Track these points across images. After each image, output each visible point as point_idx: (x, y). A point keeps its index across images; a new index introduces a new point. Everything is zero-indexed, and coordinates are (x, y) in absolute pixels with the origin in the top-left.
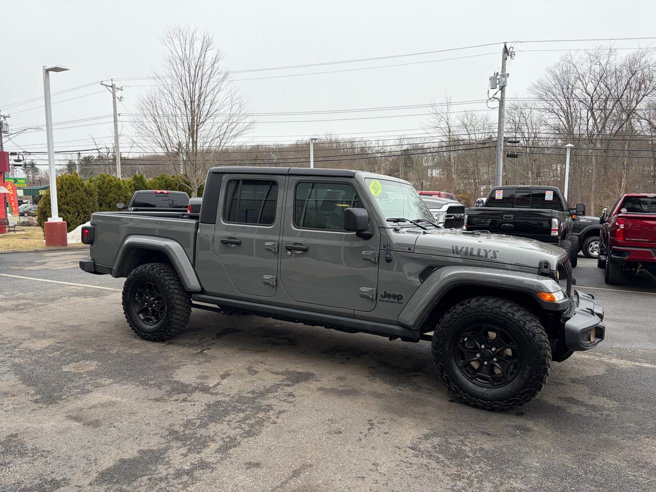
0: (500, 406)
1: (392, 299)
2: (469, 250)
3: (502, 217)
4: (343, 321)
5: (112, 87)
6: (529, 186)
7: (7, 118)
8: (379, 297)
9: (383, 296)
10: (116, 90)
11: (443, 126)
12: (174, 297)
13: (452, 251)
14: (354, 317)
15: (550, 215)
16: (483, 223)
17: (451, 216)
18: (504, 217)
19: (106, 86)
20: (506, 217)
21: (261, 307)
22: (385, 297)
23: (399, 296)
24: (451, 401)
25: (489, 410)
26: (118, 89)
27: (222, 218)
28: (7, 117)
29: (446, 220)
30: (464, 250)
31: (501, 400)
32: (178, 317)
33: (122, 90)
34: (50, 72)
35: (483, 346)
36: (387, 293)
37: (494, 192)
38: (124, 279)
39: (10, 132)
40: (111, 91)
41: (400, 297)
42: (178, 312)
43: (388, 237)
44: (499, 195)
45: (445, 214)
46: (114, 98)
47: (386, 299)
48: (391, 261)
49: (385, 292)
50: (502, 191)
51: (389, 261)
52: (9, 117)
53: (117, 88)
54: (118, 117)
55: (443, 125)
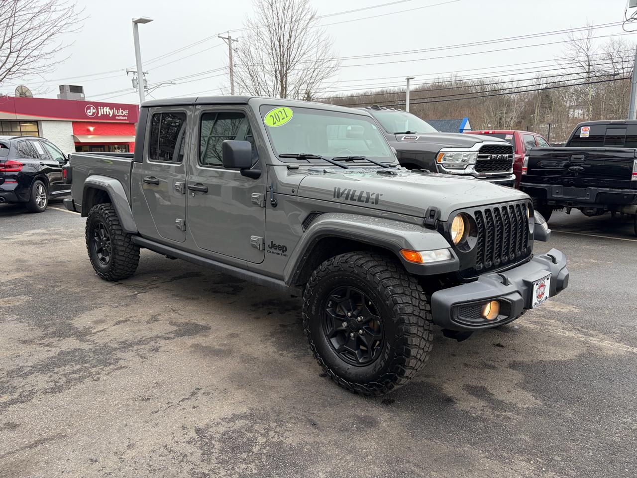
0: (361, 389)
1: (277, 251)
2: (351, 193)
3: (570, 158)
4: (239, 273)
5: (228, 39)
6: (624, 121)
7: (145, 75)
8: (267, 248)
9: (270, 246)
10: (232, 41)
11: (581, 59)
12: (116, 238)
13: (333, 193)
14: (248, 269)
15: (632, 155)
16: (555, 166)
17: (487, 157)
18: (572, 159)
19: (223, 38)
20: (575, 158)
21: (176, 253)
22: (271, 248)
23: (284, 246)
24: (322, 376)
25: (351, 392)
26: (234, 41)
27: (147, 156)
28: (145, 73)
29: (478, 162)
30: (346, 192)
31: (362, 382)
32: (121, 258)
33: (237, 41)
34: (138, 24)
35: (349, 314)
36: (273, 243)
37: (579, 128)
38: (86, 218)
39: (148, 87)
40: (228, 43)
41: (284, 249)
42: (120, 253)
43: (274, 177)
44: (585, 133)
45: (476, 154)
46: (230, 50)
47: (273, 250)
48: (276, 205)
49: (272, 242)
50: (589, 127)
51: (274, 205)
52: (147, 73)
53: (232, 40)
54: (234, 67)
55: (583, 58)
